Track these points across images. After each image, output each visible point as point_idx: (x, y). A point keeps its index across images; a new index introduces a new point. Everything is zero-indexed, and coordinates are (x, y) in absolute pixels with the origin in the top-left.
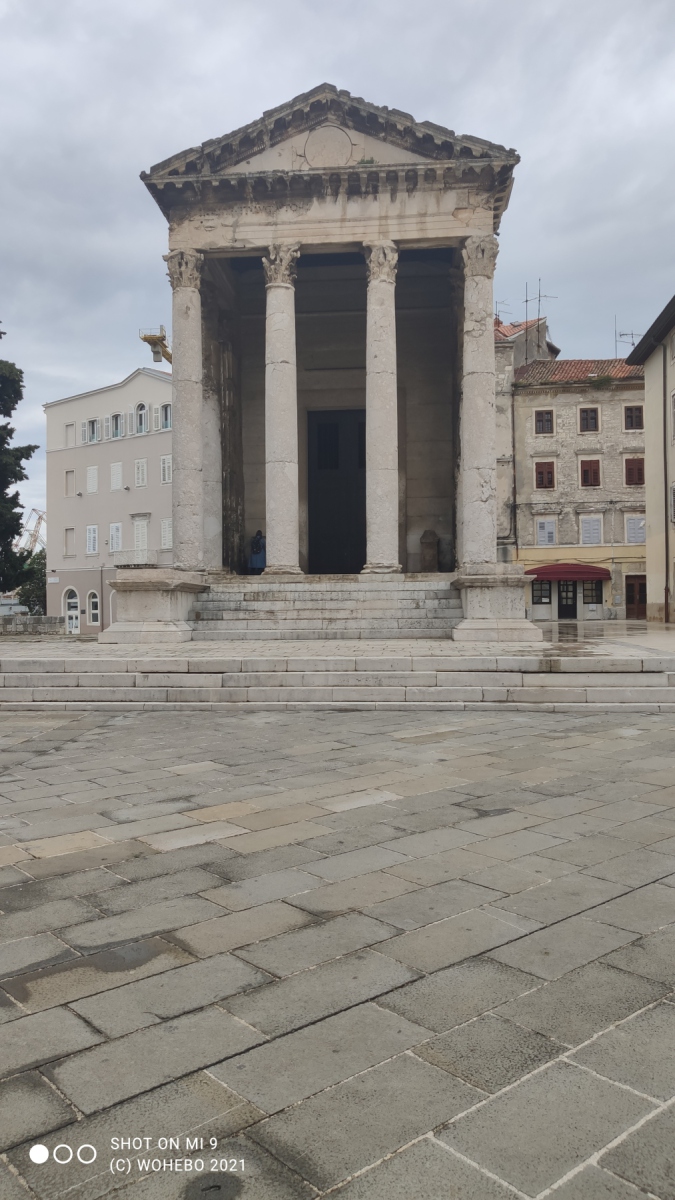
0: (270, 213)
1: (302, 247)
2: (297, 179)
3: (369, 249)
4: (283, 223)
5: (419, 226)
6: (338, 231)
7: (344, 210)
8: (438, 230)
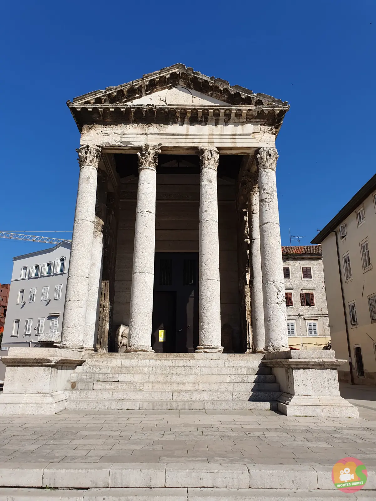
0: (143, 129)
2: (161, 110)
3: (202, 151)
4: (151, 134)
5: (232, 140)
6: (184, 140)
7: (188, 130)
8: (243, 143)
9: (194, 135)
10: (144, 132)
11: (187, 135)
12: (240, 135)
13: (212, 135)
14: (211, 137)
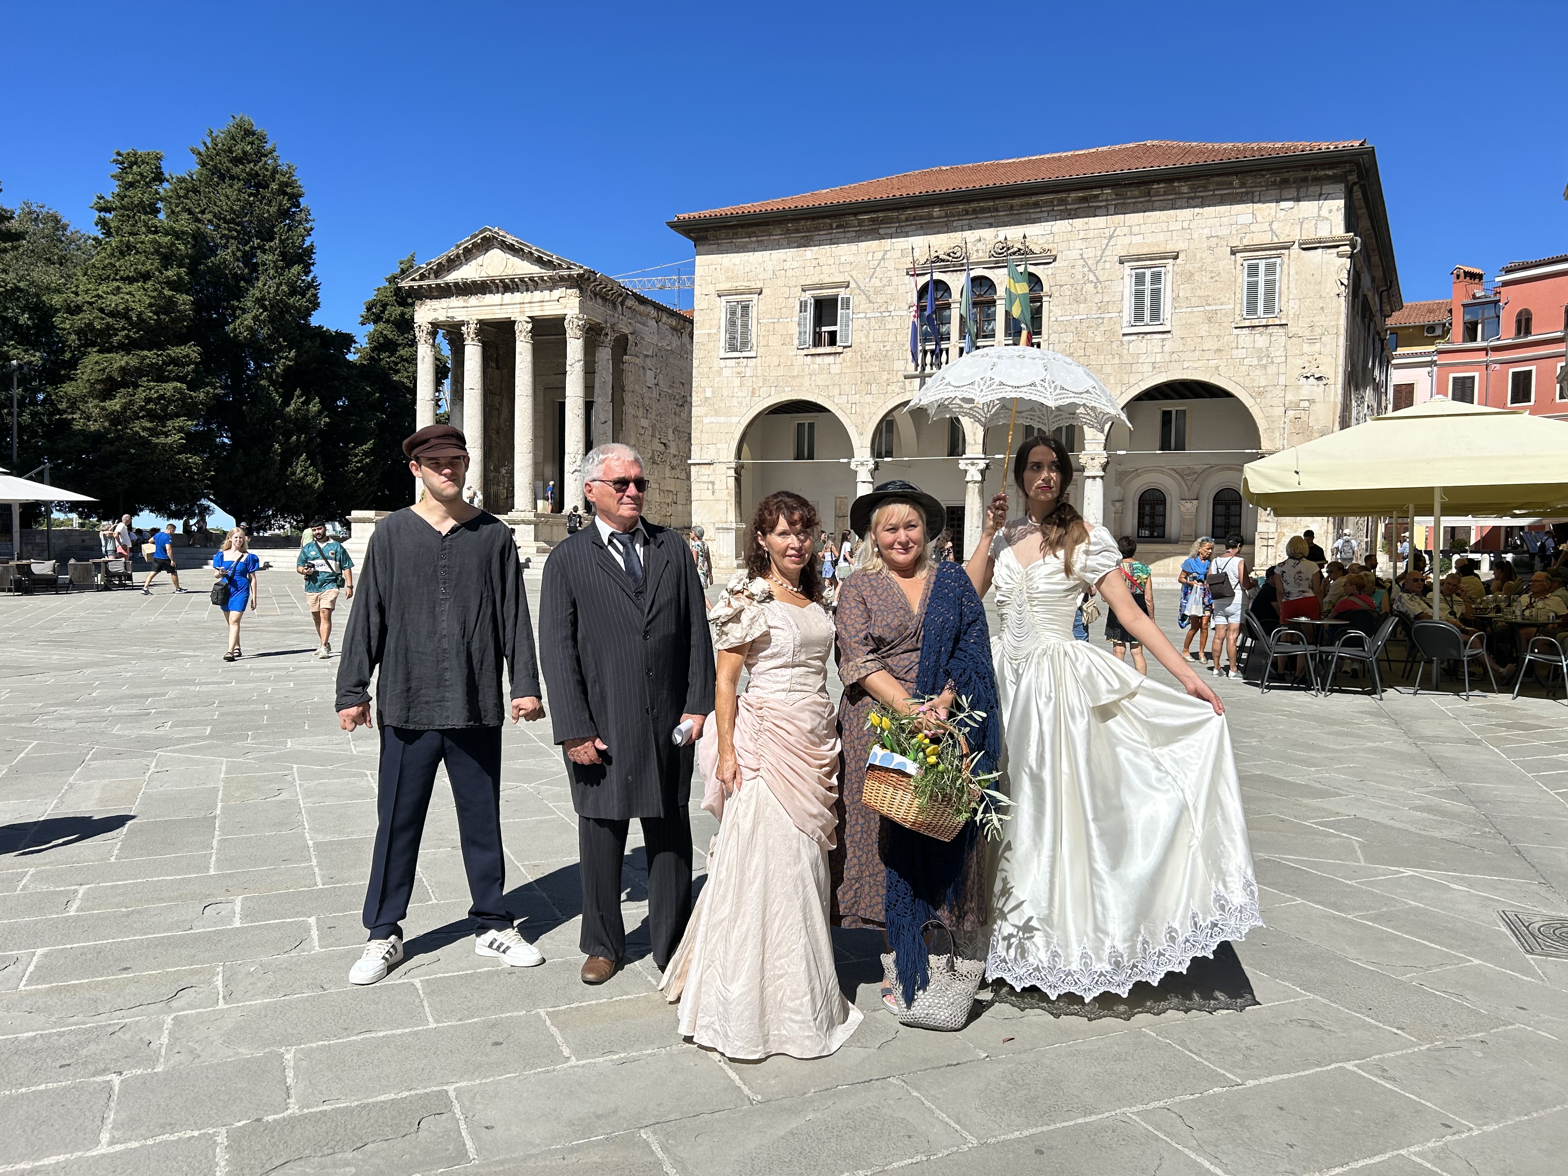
0: (464, 301)
1: (481, 322)
2: (474, 283)
3: (514, 322)
4: (472, 306)
5: (541, 308)
6: (498, 312)
7: (502, 299)
8: (550, 310)
9: (507, 305)
10: (465, 305)
11: (501, 306)
12: (548, 302)
13: (523, 304)
14: (521, 306)
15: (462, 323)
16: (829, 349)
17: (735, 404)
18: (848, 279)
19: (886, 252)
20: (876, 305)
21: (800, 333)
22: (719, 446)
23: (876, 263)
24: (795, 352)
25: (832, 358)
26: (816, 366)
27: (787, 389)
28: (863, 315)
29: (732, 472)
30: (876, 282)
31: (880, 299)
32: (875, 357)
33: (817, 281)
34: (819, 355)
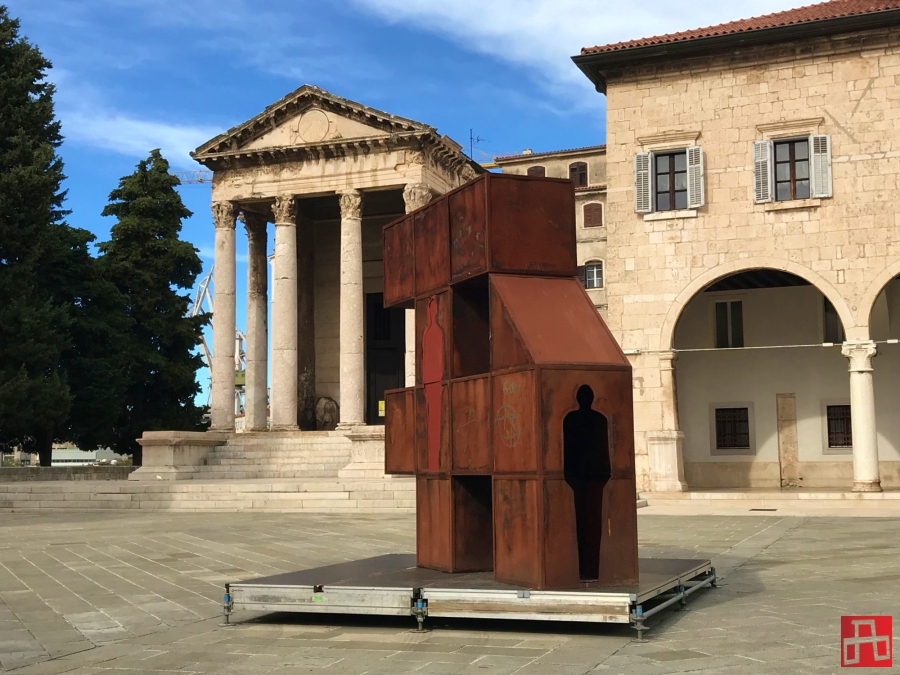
0: (276, 174)
1: (296, 197)
2: (289, 151)
3: (340, 196)
4: (284, 180)
5: (373, 178)
6: (319, 184)
7: (324, 169)
8: (387, 180)
9: (331, 176)
10: (277, 178)
11: (322, 177)
12: (381, 170)
13: (351, 173)
14: (349, 176)
15: (273, 200)
16: (798, 203)
17: (670, 277)
18: (822, 114)
19: (872, 80)
20: (863, 146)
21: (758, 184)
22: (647, 331)
23: (859, 93)
24: (752, 208)
25: (804, 215)
26: (783, 225)
27: (742, 256)
28: (846, 159)
29: (668, 365)
30: (861, 117)
31: (870, 137)
32: (867, 210)
33: (777, 119)
34: (786, 210)
